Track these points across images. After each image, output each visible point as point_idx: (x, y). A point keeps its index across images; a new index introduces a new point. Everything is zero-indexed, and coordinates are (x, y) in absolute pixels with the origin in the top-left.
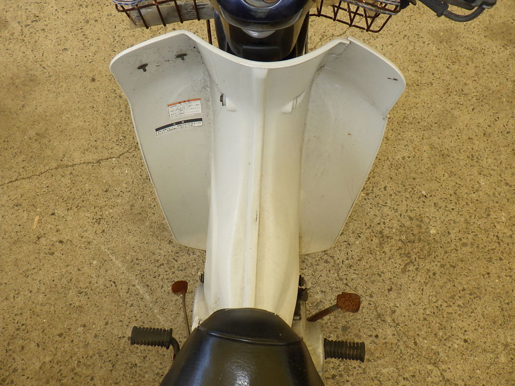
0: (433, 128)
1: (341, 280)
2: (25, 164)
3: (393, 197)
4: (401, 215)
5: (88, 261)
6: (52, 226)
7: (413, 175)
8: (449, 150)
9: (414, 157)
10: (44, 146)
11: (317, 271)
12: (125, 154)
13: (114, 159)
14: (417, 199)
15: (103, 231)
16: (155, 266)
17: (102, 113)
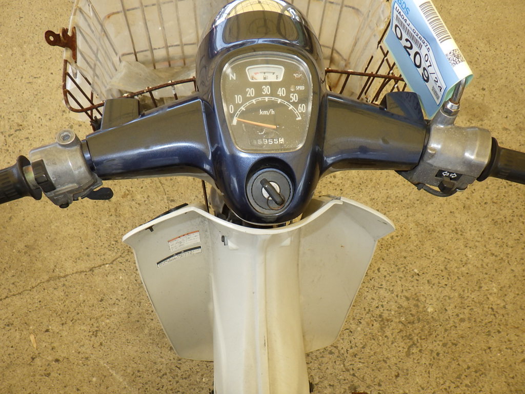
0: (416, 205)
1: (348, 370)
2: (15, 279)
3: (387, 279)
4: (397, 296)
5: (87, 379)
6: (47, 344)
7: (404, 254)
8: (434, 225)
9: (402, 236)
10: (34, 259)
11: (323, 364)
12: (118, 259)
13: (107, 265)
14: (410, 278)
15: (101, 344)
16: (158, 377)
17: (92, 218)
